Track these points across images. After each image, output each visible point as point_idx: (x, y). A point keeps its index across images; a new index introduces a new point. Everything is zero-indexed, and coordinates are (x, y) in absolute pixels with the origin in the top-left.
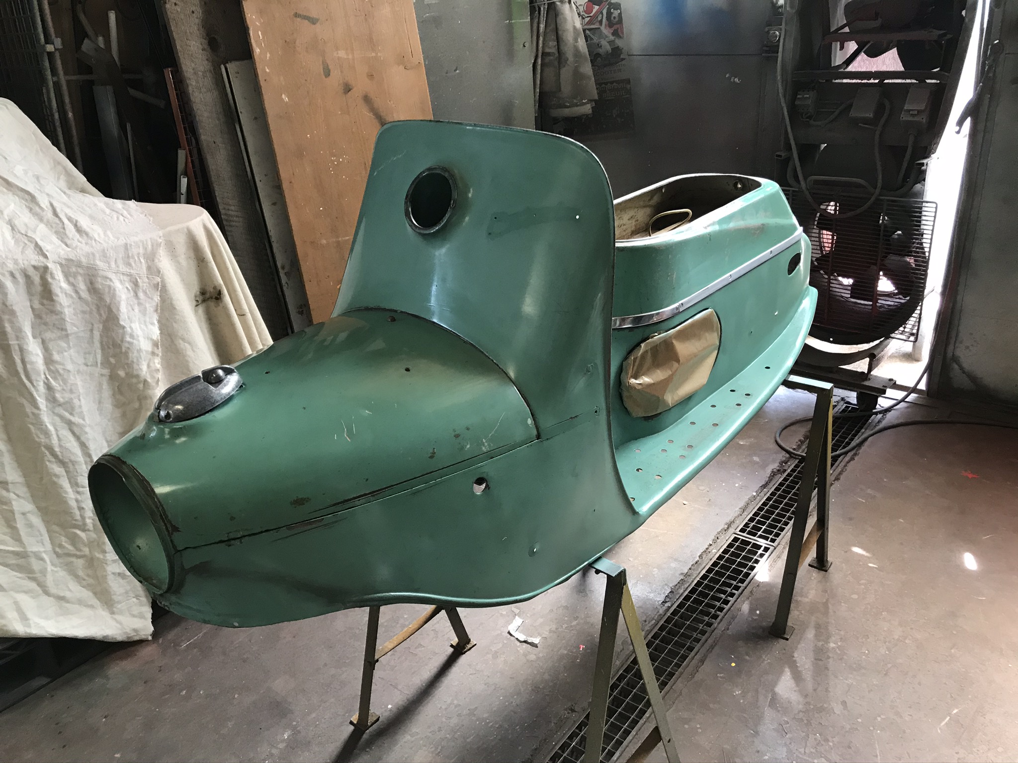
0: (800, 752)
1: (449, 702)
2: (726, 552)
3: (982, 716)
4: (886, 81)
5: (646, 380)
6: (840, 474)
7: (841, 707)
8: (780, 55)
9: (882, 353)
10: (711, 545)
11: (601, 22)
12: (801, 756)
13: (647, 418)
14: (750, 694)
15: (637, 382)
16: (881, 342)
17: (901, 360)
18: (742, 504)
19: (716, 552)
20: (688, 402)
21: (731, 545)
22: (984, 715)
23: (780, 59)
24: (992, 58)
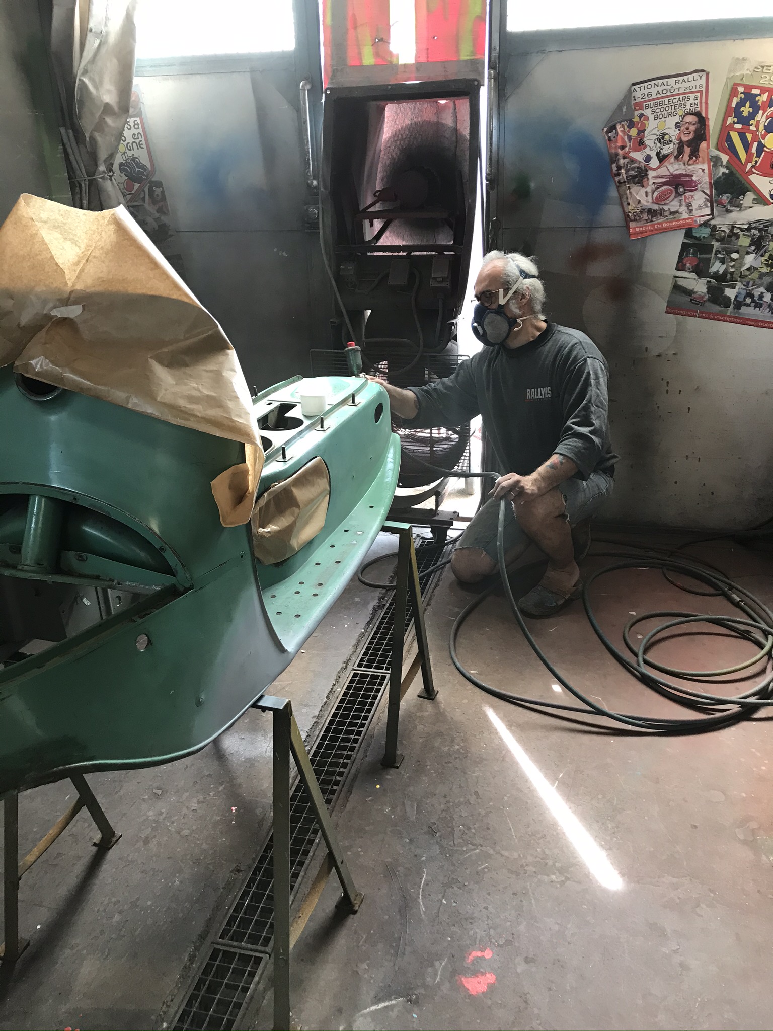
0: (450, 846)
1: (106, 902)
2: (348, 688)
3: (581, 773)
4: (412, 254)
5: (272, 528)
6: (430, 599)
7: (474, 797)
8: (321, 231)
9: (444, 491)
10: (334, 685)
11: (144, 199)
12: (451, 848)
13: (277, 565)
14: (398, 808)
15: (265, 530)
16: (442, 481)
17: (457, 496)
18: (353, 642)
19: (340, 690)
20: (310, 545)
21: (352, 681)
22: (583, 771)
23: (321, 234)
24: (493, 232)
